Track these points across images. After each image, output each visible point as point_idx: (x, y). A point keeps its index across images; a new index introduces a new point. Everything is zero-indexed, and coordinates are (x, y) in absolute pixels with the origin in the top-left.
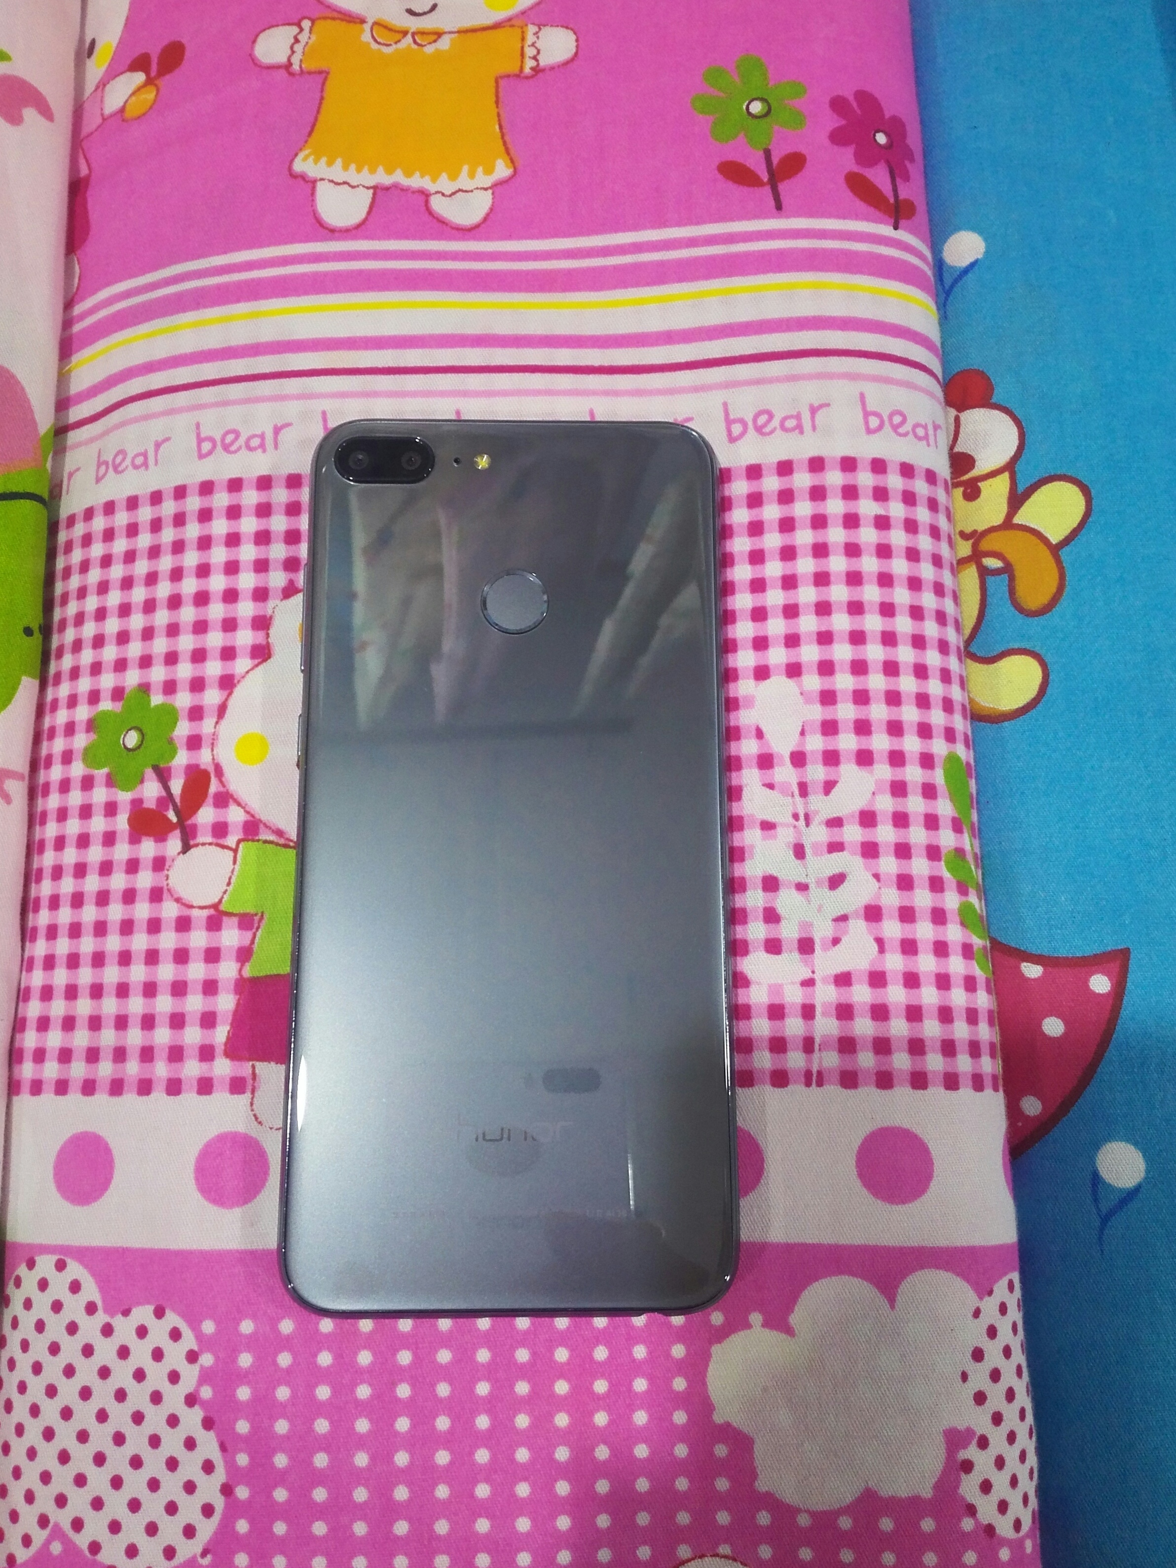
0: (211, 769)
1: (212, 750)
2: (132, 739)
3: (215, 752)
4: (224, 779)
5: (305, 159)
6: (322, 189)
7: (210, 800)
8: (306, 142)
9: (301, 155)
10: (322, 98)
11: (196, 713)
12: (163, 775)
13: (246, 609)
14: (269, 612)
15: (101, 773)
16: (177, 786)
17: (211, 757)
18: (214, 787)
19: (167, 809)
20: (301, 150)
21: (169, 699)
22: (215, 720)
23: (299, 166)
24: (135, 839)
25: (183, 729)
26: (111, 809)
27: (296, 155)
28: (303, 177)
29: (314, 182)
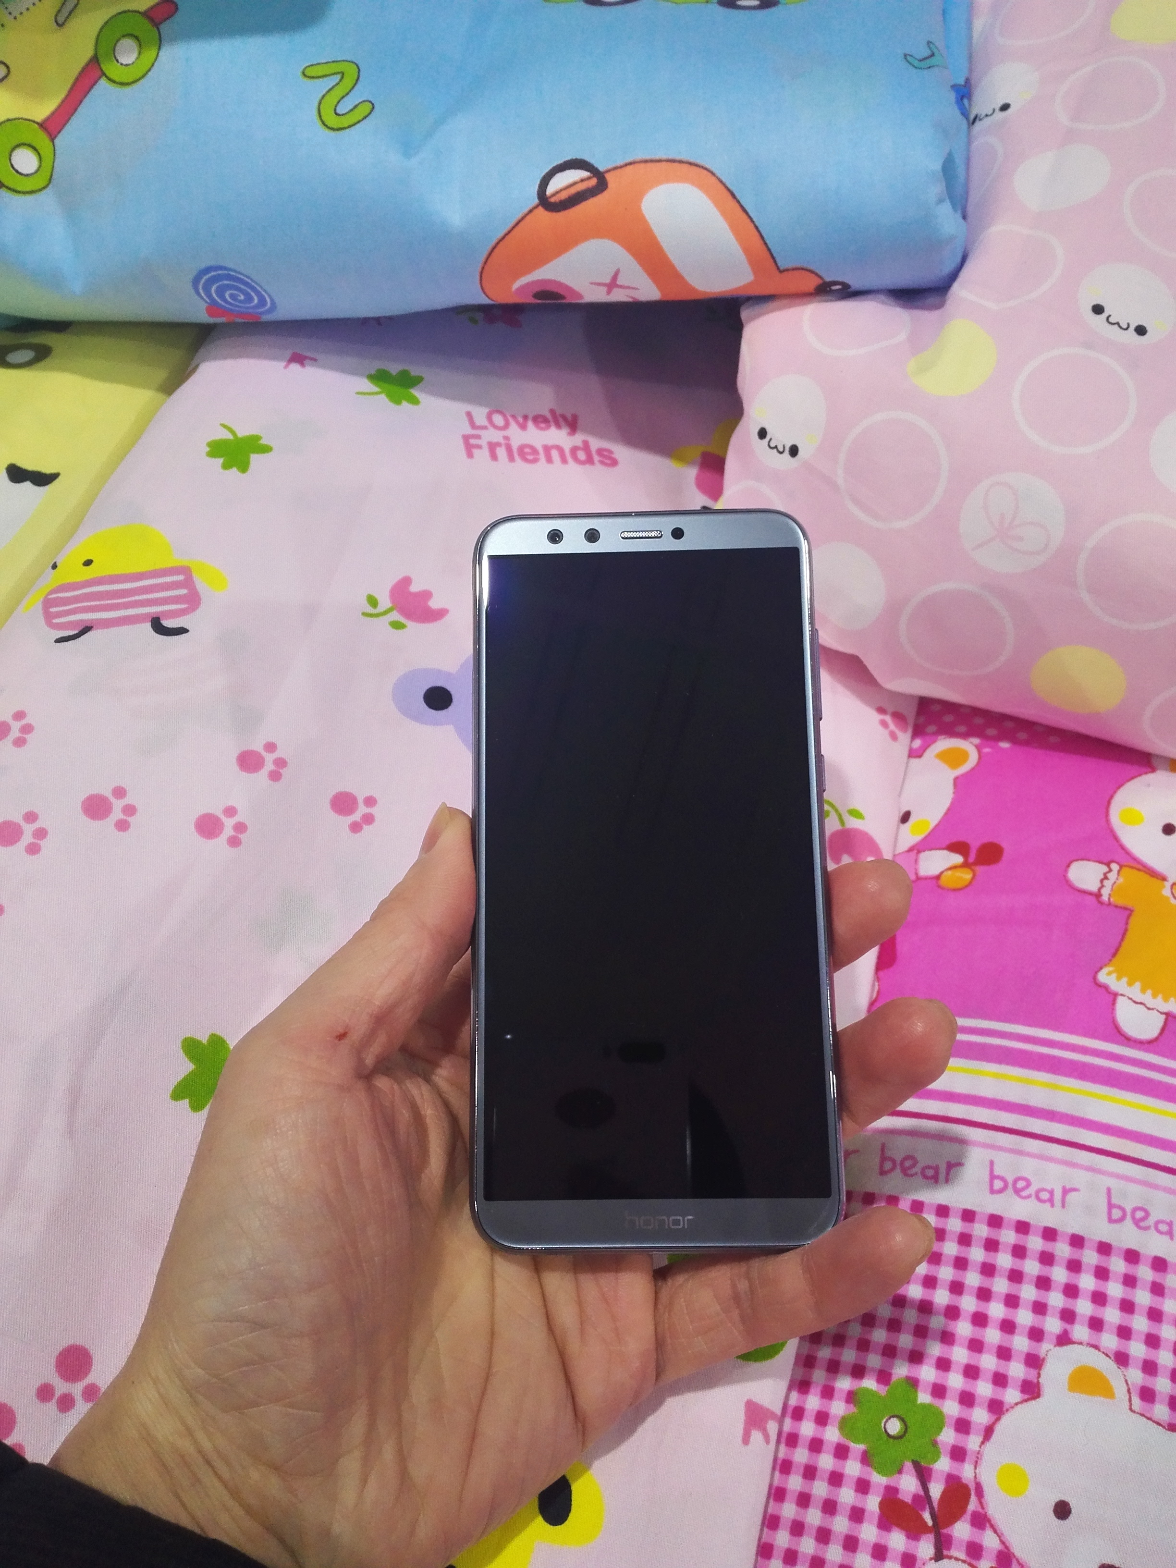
0: (972, 1487)
1: (975, 1468)
2: (894, 1427)
3: (977, 1471)
4: (983, 1500)
5: (1109, 974)
6: (1121, 1002)
7: (968, 1516)
8: (1110, 960)
9: (1105, 970)
10: (1126, 930)
11: (963, 1426)
12: (924, 1474)
13: (1021, 1343)
14: (1042, 1354)
15: (857, 1447)
16: (936, 1490)
17: (974, 1475)
18: (973, 1505)
19: (923, 1509)
20: (1106, 965)
21: (937, 1402)
22: (981, 1439)
23: (1104, 977)
24: (885, 1524)
25: (948, 1436)
26: (863, 1486)
27: (1101, 968)
28: (1105, 987)
29: (1115, 995)
